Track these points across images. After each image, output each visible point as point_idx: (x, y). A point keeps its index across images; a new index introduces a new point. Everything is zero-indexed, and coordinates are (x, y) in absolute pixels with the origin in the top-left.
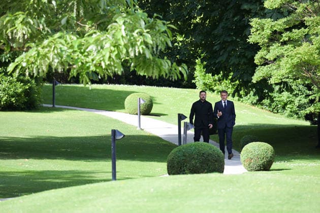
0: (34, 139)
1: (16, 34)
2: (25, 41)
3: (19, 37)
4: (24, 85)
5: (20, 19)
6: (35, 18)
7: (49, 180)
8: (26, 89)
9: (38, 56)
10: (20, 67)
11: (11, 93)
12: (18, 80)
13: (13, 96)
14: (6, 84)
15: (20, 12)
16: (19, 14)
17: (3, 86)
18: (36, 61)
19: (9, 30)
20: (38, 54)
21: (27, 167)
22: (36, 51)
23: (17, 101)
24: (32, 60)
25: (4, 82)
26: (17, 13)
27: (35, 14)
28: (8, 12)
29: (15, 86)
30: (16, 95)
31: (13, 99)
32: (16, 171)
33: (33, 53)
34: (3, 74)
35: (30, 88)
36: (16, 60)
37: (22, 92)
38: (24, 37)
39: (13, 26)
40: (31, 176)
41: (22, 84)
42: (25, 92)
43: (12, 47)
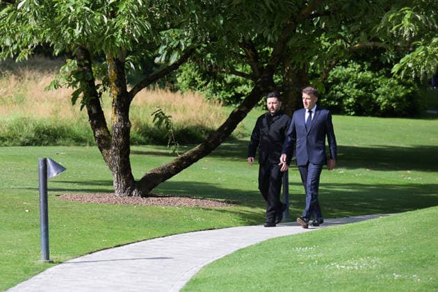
0: (417, 149)
1: (403, 31)
2: (412, 39)
3: (406, 35)
4: (405, 89)
5: (408, 16)
6: (422, 14)
7: (434, 195)
8: (408, 94)
9: (426, 56)
10: (405, 68)
11: (391, 97)
12: (400, 83)
13: (393, 101)
14: (386, 87)
15: (406, 8)
16: (404, 10)
17: (383, 90)
18: (424, 61)
19: (394, 28)
20: (427, 53)
21: (410, 180)
22: (423, 50)
23: (398, 106)
24: (419, 60)
25: (384, 85)
26: (403, 9)
27: (423, 9)
28: (393, 7)
29: (396, 89)
30: (397, 99)
31: (393, 104)
32: (396, 183)
33: (420, 52)
34: (383, 76)
35: (413, 92)
36: (402, 61)
37: (403, 96)
38: (411, 35)
39: (398, 24)
40: (414, 189)
41: (404, 87)
42: (407, 96)
43: (396, 47)
